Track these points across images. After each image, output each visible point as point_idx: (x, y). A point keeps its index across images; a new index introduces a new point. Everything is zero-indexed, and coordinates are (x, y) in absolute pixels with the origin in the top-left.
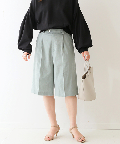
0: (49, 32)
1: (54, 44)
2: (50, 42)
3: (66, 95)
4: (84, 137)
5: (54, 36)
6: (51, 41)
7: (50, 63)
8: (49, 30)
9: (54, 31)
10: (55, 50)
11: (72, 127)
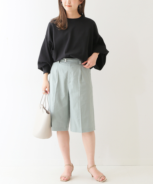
0: (65, 61)
1: (70, 74)
2: (66, 72)
3: (83, 131)
4: (105, 175)
5: (71, 66)
6: (68, 72)
7: (66, 95)
8: (66, 60)
9: (70, 60)
10: (72, 81)
11: (90, 166)
